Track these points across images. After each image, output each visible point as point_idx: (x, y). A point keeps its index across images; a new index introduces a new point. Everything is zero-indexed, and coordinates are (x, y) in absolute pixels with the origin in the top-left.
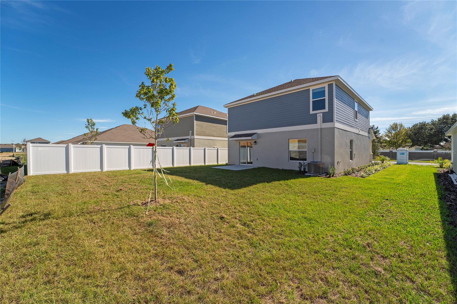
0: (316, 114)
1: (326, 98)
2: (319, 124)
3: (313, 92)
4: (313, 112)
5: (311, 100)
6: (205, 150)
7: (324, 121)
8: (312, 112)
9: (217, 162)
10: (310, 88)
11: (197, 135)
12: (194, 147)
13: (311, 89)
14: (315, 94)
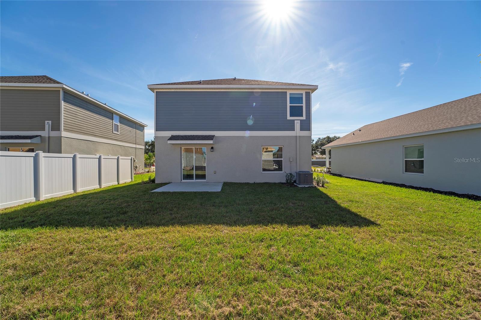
0: (294, 120)
1: (304, 105)
2: (298, 132)
3: (291, 96)
4: (291, 117)
5: (289, 105)
6: (74, 158)
7: (302, 129)
8: (289, 118)
9: (100, 184)
10: (287, 91)
11: (66, 130)
12: (61, 153)
13: (289, 92)
14: (293, 99)
